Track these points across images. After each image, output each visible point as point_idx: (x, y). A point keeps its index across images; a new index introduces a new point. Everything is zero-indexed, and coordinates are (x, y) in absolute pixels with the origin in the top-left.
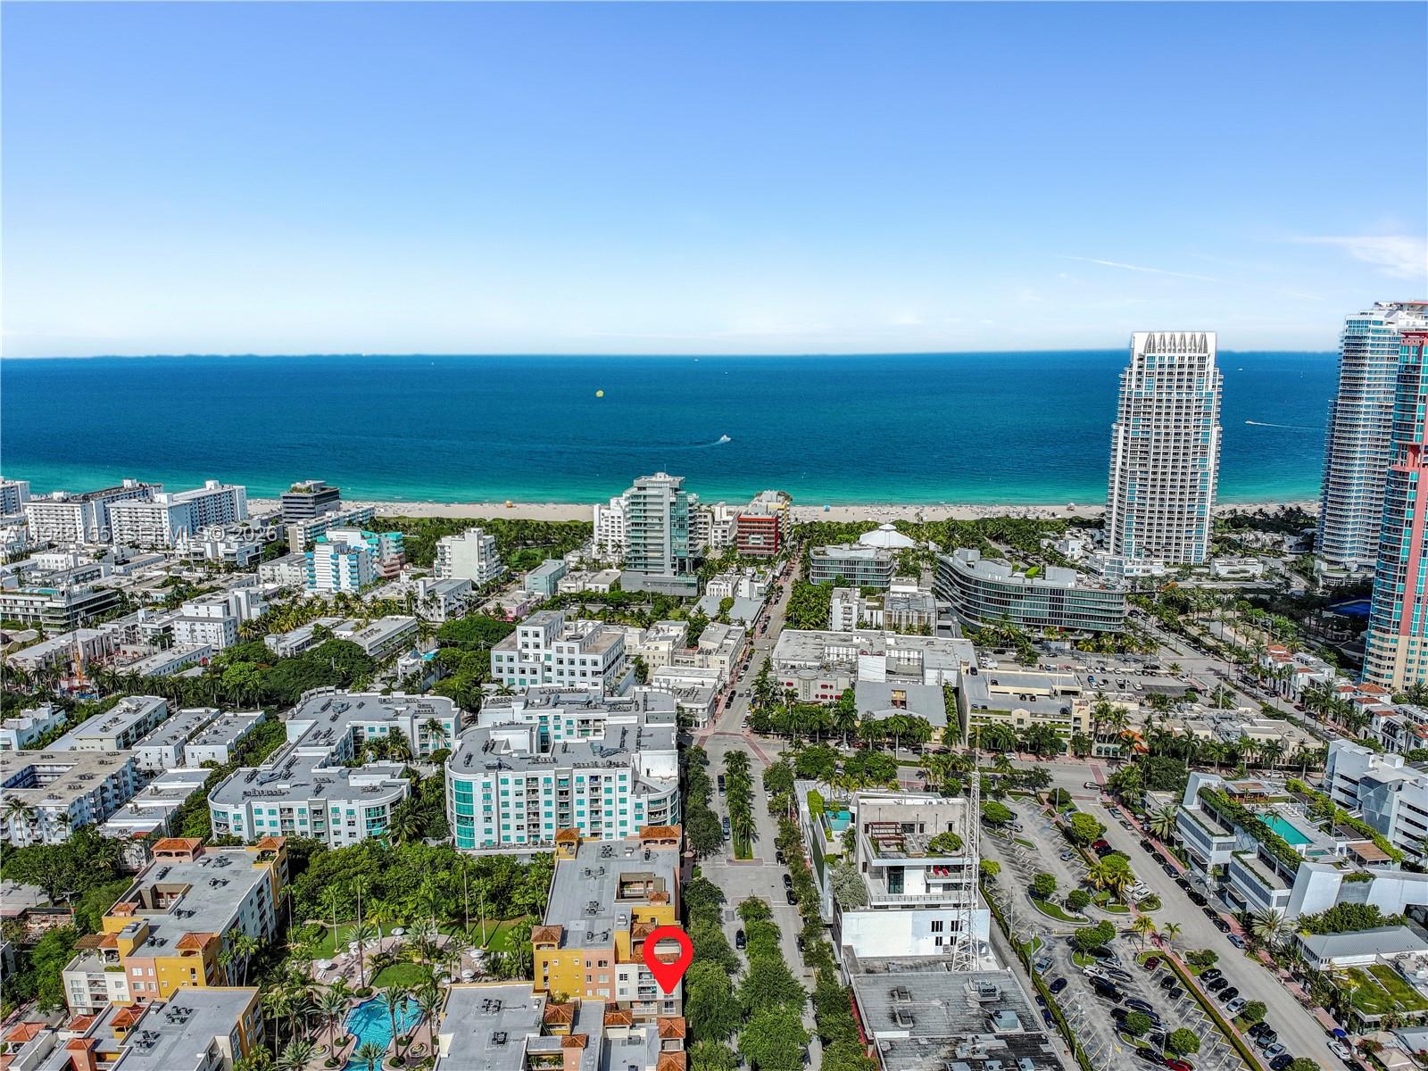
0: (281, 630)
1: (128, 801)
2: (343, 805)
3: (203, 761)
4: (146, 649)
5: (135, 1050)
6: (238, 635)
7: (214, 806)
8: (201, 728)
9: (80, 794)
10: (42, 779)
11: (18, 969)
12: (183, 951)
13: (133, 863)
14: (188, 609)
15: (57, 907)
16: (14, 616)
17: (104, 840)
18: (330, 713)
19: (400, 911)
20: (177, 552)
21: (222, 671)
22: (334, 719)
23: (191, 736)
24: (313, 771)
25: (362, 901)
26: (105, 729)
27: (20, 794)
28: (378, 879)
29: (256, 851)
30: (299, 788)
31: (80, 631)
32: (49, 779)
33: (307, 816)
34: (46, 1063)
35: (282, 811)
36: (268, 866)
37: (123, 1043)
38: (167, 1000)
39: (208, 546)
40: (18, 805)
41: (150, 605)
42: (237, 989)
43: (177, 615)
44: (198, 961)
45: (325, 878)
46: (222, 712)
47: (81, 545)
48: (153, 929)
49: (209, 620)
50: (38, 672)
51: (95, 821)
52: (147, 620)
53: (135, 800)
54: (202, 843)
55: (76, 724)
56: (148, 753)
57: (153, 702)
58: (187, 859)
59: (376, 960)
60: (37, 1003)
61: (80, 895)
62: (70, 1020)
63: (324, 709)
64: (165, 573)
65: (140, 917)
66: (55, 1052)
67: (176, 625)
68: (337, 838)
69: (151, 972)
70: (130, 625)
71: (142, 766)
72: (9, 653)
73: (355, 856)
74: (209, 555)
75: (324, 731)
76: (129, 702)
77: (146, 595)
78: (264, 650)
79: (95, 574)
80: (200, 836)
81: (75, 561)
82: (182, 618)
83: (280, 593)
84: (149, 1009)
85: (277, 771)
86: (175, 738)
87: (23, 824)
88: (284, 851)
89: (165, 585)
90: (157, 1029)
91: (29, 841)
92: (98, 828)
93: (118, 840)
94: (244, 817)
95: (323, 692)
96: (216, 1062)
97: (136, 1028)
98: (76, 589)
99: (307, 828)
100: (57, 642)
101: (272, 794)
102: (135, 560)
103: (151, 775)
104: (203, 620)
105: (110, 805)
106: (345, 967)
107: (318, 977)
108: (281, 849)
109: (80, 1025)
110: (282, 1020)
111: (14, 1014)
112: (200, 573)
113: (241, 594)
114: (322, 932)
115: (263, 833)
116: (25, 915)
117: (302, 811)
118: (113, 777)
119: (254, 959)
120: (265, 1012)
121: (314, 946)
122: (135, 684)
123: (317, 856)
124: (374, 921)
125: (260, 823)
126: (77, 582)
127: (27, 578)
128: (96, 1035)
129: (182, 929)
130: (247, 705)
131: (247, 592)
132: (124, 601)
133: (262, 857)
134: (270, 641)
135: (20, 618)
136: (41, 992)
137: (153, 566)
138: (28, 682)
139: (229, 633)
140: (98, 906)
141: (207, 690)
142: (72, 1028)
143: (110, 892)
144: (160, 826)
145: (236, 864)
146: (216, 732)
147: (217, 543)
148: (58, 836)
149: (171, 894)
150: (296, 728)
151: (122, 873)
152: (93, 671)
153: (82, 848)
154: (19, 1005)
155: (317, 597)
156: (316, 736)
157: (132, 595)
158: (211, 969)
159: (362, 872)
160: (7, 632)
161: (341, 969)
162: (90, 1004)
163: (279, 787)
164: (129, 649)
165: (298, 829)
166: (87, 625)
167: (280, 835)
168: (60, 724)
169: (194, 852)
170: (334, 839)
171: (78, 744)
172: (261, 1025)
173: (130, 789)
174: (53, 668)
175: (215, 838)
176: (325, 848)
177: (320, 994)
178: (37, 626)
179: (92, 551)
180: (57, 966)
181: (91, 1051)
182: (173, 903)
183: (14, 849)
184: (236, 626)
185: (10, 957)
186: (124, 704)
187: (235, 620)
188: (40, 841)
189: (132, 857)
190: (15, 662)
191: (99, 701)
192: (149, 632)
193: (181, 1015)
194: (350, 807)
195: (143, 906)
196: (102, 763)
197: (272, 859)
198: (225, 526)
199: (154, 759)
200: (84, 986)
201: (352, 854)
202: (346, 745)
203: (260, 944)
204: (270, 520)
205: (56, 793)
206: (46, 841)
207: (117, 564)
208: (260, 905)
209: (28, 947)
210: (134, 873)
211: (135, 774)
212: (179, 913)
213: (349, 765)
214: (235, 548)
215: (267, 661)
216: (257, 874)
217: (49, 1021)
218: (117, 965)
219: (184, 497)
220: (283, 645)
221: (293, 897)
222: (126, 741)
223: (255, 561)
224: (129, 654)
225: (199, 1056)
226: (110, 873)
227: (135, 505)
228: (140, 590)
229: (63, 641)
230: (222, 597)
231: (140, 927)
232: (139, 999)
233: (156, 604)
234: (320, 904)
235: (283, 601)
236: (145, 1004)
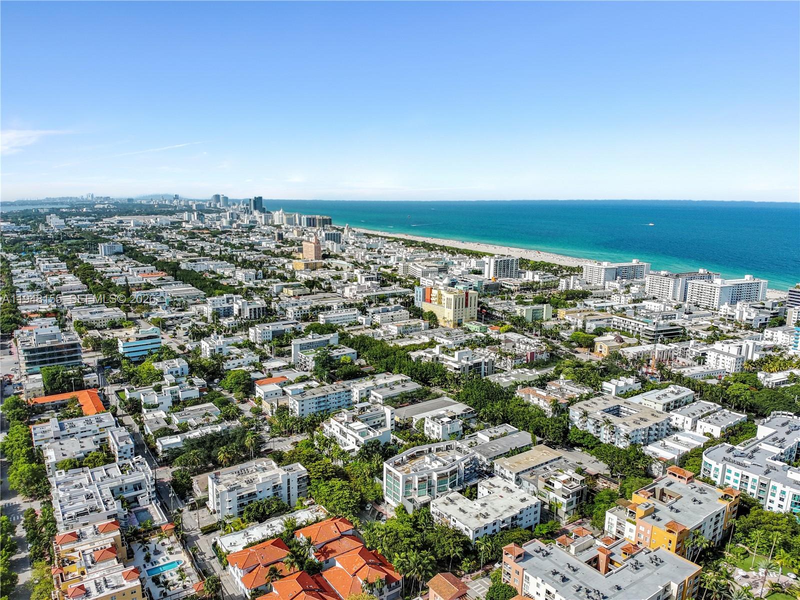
0: (769, 371)
1: (661, 439)
2: (780, 487)
3: (706, 432)
4: (690, 362)
5: (629, 567)
6: (743, 367)
7: (705, 458)
8: (709, 414)
9: (639, 427)
10: (622, 413)
11: (587, 500)
12: (668, 529)
13: (655, 472)
14: (718, 345)
15: (613, 479)
16: (628, 330)
17: (644, 454)
18: (787, 428)
19: (797, 564)
20: (719, 313)
21: (729, 385)
22: (788, 433)
23: (703, 416)
24: (767, 460)
25: (775, 547)
26: (659, 398)
27: (610, 417)
28: (789, 539)
29: (723, 494)
30: (756, 467)
31: (659, 345)
32: (625, 414)
33: (756, 485)
34: (586, 551)
35: (742, 476)
36: (725, 504)
37: (624, 561)
38: (652, 550)
39: (738, 313)
40: (608, 422)
41: (698, 339)
42: (689, 562)
43: (712, 347)
44: (674, 537)
45: (757, 525)
46: (723, 408)
47: (669, 300)
48: (656, 510)
49: (728, 354)
50: (633, 360)
51: (642, 443)
52: (695, 346)
53: (665, 440)
54: (694, 476)
55: (645, 391)
56: (677, 418)
57: (687, 392)
58: (684, 482)
59: (774, 585)
60: (590, 521)
61: (625, 477)
62: (603, 536)
63: (783, 425)
64: (710, 323)
65: (651, 501)
66: (592, 548)
67: (709, 353)
68: (771, 505)
69: (649, 532)
70: (685, 347)
71: (673, 423)
72: (622, 347)
73: (778, 519)
74: (737, 317)
75: (780, 438)
76: (674, 388)
77: (697, 333)
78: (756, 379)
79: (673, 317)
80: (694, 472)
81: (665, 308)
82: (714, 350)
83: (774, 348)
84: (642, 550)
85: (746, 452)
86: (694, 414)
87: (608, 432)
88: (738, 499)
89: (708, 330)
90: (643, 563)
91: (608, 442)
92: (643, 448)
93: (651, 457)
94: (720, 471)
95: (785, 415)
96: (667, 595)
97: (633, 557)
98: (662, 322)
99: (754, 491)
100: (646, 347)
101: (739, 464)
102: (695, 313)
103: (676, 430)
104: (724, 354)
105: (652, 438)
106: (753, 580)
107: (736, 578)
108: (736, 497)
109: (607, 541)
110: (709, 591)
111: (579, 521)
112: (730, 327)
113: (750, 343)
114: (746, 554)
115: (728, 484)
116: (597, 476)
117: (754, 480)
118: (657, 424)
119: (704, 551)
120: (701, 582)
121: (739, 560)
122: (679, 379)
123: (756, 509)
124: (779, 562)
125: (729, 478)
126: (663, 319)
127: (639, 312)
128: (613, 550)
129: (671, 517)
130: (738, 408)
131: (754, 343)
132: (684, 334)
133: (725, 497)
134: (760, 375)
135: (631, 331)
136: (594, 516)
137: (704, 318)
138: (627, 364)
139: (738, 364)
140: (632, 486)
141: (718, 394)
142: (602, 540)
143: (640, 482)
144: (674, 458)
145: (709, 495)
146: (717, 419)
147: (744, 312)
148: (622, 444)
149: (670, 497)
150: (763, 431)
151: (648, 475)
152: (660, 367)
153: (632, 454)
154: (583, 517)
155: (796, 356)
156: (775, 440)
157: (690, 332)
158: (680, 545)
159: (780, 530)
160: (623, 337)
161: (751, 580)
162: (615, 533)
163: (745, 462)
164: (681, 360)
165: (749, 490)
166: (662, 342)
167: (738, 489)
168: (637, 389)
169: (688, 479)
170: (769, 504)
171: (644, 402)
172: (696, 588)
173: (664, 433)
174: (641, 360)
175: (701, 476)
176: (761, 507)
177: (734, 588)
178: (638, 337)
179: (674, 304)
180: (605, 507)
181: (608, 557)
182: (670, 501)
183: (600, 443)
184: (743, 362)
185: (585, 493)
186: (672, 388)
187: (743, 358)
188: (613, 443)
189: (656, 469)
190: (623, 352)
191: (659, 383)
192: (694, 353)
193: (657, 562)
194: (784, 489)
195: (654, 496)
196: (653, 415)
197: (730, 501)
198: (750, 303)
199: (680, 422)
200: (615, 522)
201: (777, 518)
202: (791, 451)
203: (710, 544)
204: (778, 303)
205: (627, 423)
206: (616, 445)
207: (685, 313)
208: (716, 523)
209: (595, 492)
210: (654, 478)
211: (668, 426)
212: (672, 508)
213: (789, 464)
214: (753, 316)
215: (756, 387)
216: (719, 505)
217: (593, 532)
218: (633, 520)
219: (730, 282)
220: (768, 379)
221: (735, 527)
222: (668, 408)
223: (763, 326)
224: (680, 362)
225: (659, 587)
226: (643, 473)
227: (703, 283)
228: (694, 330)
229: (649, 348)
230: (739, 344)
231: (650, 507)
232: (639, 543)
233: (701, 339)
234: (749, 538)
235: (774, 353)
236: (640, 546)
